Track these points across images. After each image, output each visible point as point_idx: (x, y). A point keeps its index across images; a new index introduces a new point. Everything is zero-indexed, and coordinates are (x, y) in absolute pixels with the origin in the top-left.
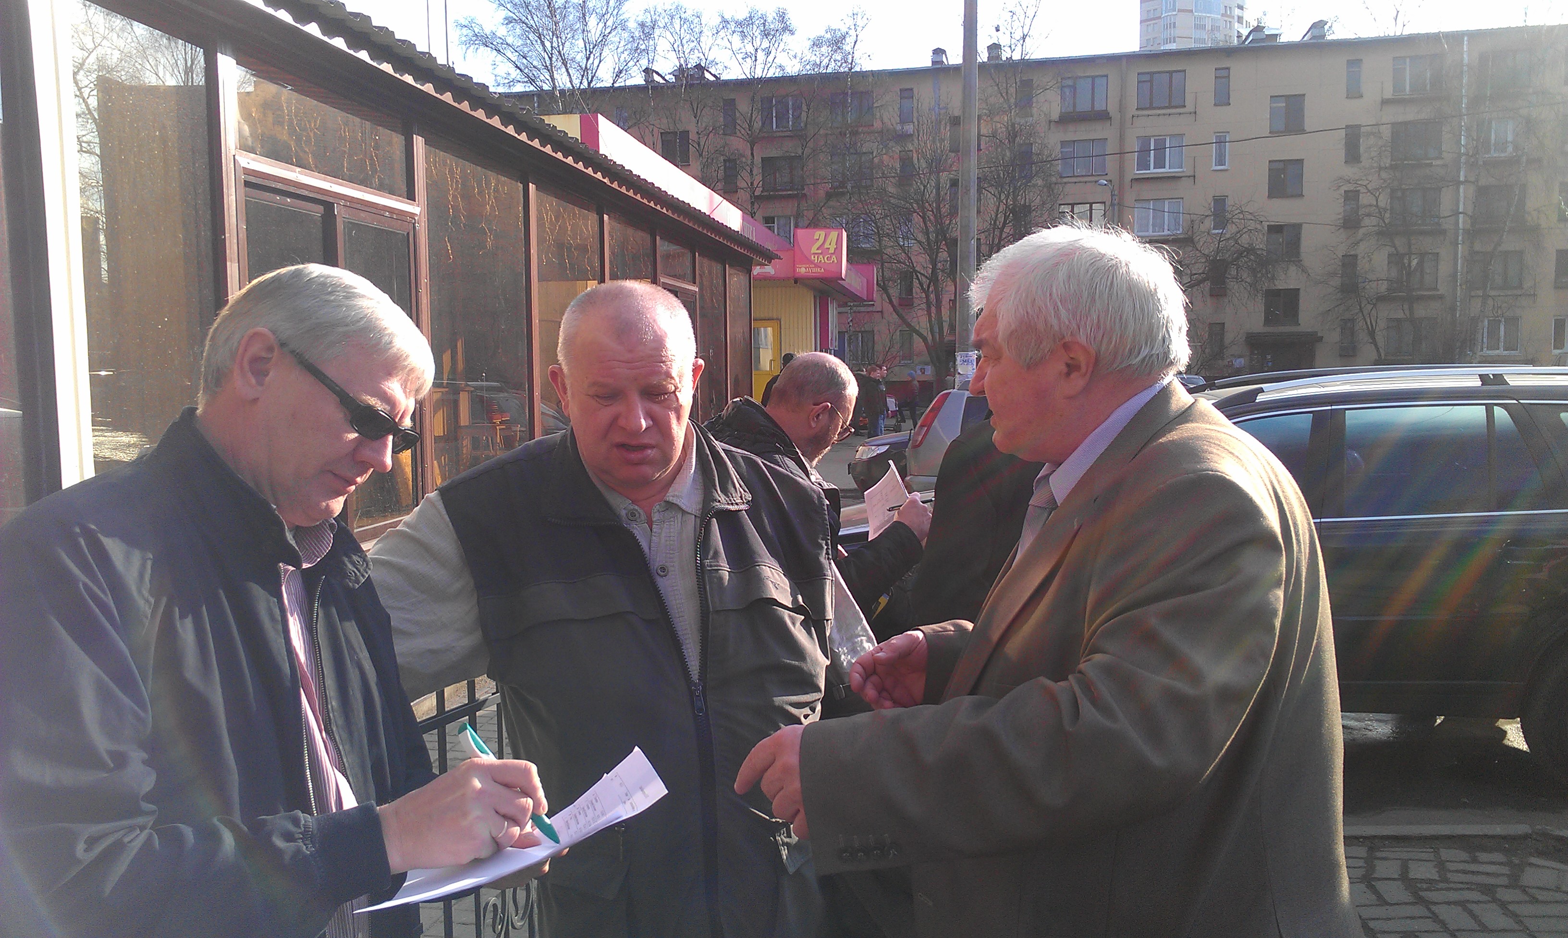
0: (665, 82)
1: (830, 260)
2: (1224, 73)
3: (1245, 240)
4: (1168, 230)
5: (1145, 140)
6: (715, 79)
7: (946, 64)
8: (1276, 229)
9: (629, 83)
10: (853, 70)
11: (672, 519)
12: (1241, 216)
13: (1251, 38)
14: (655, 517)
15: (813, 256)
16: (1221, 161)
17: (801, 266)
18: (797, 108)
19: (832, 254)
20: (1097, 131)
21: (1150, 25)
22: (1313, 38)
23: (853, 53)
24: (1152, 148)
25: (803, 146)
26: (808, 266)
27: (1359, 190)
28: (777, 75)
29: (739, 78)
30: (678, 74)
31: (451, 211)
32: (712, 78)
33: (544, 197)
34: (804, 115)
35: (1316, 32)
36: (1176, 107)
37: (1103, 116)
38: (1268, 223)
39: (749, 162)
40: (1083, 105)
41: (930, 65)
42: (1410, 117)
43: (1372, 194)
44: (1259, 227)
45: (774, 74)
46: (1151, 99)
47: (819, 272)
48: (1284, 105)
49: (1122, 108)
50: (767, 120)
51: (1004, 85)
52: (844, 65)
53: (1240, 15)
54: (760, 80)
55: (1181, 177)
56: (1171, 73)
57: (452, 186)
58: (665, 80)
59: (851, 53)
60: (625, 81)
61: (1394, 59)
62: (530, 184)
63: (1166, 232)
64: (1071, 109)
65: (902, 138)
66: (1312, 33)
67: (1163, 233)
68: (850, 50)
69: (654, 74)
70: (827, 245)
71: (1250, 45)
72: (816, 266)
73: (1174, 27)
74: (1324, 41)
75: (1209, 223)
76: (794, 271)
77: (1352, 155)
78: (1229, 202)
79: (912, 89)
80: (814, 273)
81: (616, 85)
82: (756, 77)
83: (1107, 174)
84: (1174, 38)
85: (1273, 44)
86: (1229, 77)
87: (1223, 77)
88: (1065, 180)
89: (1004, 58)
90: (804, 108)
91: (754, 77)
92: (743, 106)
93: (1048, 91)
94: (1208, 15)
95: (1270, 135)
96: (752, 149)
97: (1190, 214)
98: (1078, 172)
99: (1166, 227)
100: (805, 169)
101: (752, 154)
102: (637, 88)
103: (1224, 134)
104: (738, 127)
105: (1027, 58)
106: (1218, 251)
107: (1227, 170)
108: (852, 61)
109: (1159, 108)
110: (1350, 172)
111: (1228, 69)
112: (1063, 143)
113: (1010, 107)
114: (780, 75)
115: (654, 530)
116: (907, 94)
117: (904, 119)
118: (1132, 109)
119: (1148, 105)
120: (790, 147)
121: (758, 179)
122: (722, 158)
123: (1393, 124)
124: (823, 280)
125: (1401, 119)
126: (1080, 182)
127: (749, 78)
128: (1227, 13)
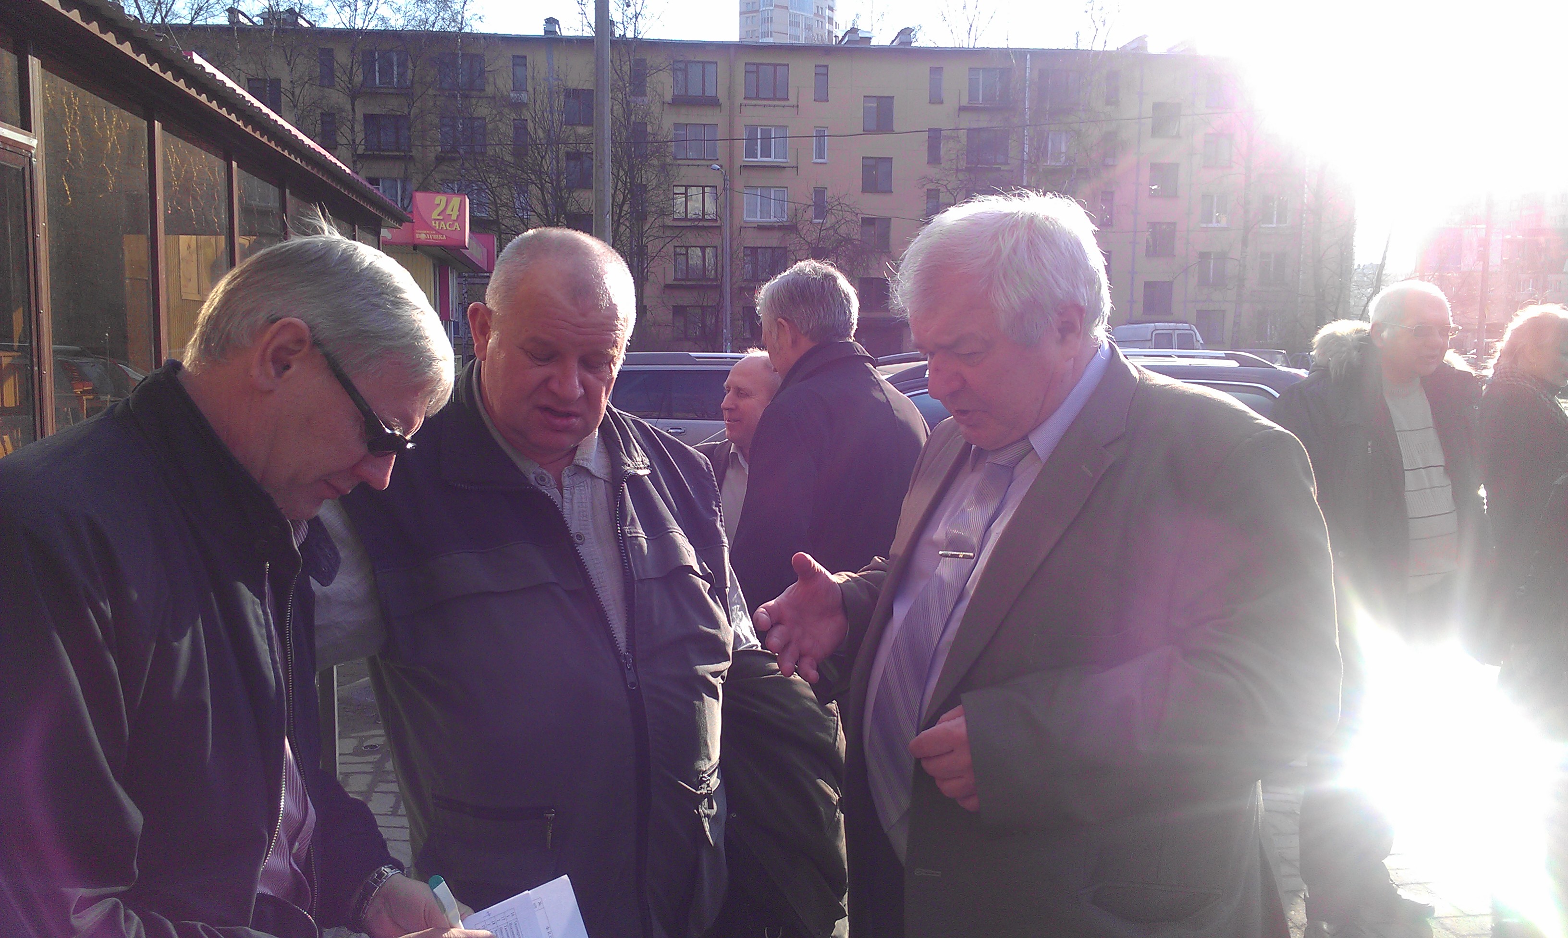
0: (251, 24)
1: (453, 227)
2: (823, 70)
3: (843, 230)
4: (775, 217)
5: (752, 129)
6: (309, 26)
7: (560, 34)
8: (869, 222)
9: (210, 21)
10: (463, 31)
11: (582, 484)
12: (839, 208)
13: (846, 39)
14: (566, 481)
15: (433, 222)
16: (820, 155)
17: (420, 232)
18: (402, 65)
19: (454, 220)
20: (707, 116)
21: (749, 17)
22: (901, 43)
23: (463, 12)
24: (759, 136)
25: (409, 105)
26: (428, 232)
27: (939, 190)
28: (378, 28)
29: (336, 27)
30: (267, 17)
31: (69, 146)
32: (306, 25)
33: (171, 138)
34: (410, 72)
35: (904, 38)
36: (779, 100)
37: (713, 102)
38: (862, 216)
39: (350, 118)
40: (695, 90)
41: (542, 33)
42: (983, 124)
43: (951, 193)
44: (854, 218)
45: (376, 26)
46: (758, 91)
47: (441, 240)
48: (875, 105)
49: (730, 96)
50: (369, 72)
51: (618, 62)
52: (453, 24)
53: (830, 16)
54: (360, 31)
55: (784, 167)
56: (775, 66)
57: (70, 117)
58: (252, 22)
59: (461, 12)
60: (206, 18)
61: (970, 69)
62: (156, 122)
63: (772, 219)
64: (683, 92)
65: (518, 106)
66: (900, 38)
67: (769, 220)
68: (460, 10)
69: (240, 15)
70: (448, 212)
71: (846, 46)
72: (438, 233)
73: (771, 21)
74: (910, 47)
75: (811, 212)
76: (413, 236)
77: (934, 158)
78: (828, 194)
79: (525, 57)
80: (434, 240)
81: (196, 23)
82: (356, 28)
83: (718, 159)
84: (771, 32)
85: (866, 46)
86: (827, 74)
87: (822, 74)
88: (679, 162)
89: (617, 35)
90: (410, 65)
91: (354, 28)
92: (342, 57)
93: (661, 72)
94: (802, 13)
95: (863, 133)
96: (353, 105)
97: (794, 203)
98: (691, 155)
99: (772, 214)
100: (412, 130)
101: (353, 110)
102: (219, 28)
103: (823, 129)
104: (337, 79)
105: (640, 37)
106: (819, 239)
107: (826, 163)
108: (462, 22)
109: (764, 99)
110: (933, 172)
111: (827, 66)
112: (677, 126)
113: (624, 85)
114: (383, 29)
115: (565, 496)
116: (520, 61)
117: (519, 86)
118: (740, 98)
119: (755, 94)
120: (394, 105)
121: (360, 137)
122: (320, 111)
123: (968, 130)
124: (443, 247)
125: (974, 125)
126: (693, 165)
127: (349, 28)
128: (819, 13)
